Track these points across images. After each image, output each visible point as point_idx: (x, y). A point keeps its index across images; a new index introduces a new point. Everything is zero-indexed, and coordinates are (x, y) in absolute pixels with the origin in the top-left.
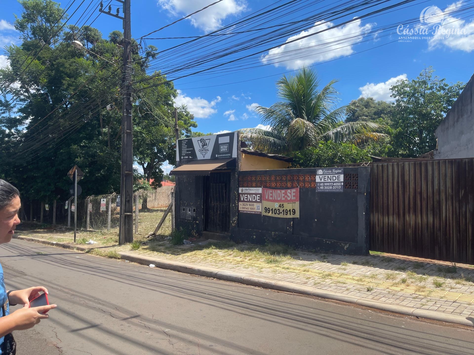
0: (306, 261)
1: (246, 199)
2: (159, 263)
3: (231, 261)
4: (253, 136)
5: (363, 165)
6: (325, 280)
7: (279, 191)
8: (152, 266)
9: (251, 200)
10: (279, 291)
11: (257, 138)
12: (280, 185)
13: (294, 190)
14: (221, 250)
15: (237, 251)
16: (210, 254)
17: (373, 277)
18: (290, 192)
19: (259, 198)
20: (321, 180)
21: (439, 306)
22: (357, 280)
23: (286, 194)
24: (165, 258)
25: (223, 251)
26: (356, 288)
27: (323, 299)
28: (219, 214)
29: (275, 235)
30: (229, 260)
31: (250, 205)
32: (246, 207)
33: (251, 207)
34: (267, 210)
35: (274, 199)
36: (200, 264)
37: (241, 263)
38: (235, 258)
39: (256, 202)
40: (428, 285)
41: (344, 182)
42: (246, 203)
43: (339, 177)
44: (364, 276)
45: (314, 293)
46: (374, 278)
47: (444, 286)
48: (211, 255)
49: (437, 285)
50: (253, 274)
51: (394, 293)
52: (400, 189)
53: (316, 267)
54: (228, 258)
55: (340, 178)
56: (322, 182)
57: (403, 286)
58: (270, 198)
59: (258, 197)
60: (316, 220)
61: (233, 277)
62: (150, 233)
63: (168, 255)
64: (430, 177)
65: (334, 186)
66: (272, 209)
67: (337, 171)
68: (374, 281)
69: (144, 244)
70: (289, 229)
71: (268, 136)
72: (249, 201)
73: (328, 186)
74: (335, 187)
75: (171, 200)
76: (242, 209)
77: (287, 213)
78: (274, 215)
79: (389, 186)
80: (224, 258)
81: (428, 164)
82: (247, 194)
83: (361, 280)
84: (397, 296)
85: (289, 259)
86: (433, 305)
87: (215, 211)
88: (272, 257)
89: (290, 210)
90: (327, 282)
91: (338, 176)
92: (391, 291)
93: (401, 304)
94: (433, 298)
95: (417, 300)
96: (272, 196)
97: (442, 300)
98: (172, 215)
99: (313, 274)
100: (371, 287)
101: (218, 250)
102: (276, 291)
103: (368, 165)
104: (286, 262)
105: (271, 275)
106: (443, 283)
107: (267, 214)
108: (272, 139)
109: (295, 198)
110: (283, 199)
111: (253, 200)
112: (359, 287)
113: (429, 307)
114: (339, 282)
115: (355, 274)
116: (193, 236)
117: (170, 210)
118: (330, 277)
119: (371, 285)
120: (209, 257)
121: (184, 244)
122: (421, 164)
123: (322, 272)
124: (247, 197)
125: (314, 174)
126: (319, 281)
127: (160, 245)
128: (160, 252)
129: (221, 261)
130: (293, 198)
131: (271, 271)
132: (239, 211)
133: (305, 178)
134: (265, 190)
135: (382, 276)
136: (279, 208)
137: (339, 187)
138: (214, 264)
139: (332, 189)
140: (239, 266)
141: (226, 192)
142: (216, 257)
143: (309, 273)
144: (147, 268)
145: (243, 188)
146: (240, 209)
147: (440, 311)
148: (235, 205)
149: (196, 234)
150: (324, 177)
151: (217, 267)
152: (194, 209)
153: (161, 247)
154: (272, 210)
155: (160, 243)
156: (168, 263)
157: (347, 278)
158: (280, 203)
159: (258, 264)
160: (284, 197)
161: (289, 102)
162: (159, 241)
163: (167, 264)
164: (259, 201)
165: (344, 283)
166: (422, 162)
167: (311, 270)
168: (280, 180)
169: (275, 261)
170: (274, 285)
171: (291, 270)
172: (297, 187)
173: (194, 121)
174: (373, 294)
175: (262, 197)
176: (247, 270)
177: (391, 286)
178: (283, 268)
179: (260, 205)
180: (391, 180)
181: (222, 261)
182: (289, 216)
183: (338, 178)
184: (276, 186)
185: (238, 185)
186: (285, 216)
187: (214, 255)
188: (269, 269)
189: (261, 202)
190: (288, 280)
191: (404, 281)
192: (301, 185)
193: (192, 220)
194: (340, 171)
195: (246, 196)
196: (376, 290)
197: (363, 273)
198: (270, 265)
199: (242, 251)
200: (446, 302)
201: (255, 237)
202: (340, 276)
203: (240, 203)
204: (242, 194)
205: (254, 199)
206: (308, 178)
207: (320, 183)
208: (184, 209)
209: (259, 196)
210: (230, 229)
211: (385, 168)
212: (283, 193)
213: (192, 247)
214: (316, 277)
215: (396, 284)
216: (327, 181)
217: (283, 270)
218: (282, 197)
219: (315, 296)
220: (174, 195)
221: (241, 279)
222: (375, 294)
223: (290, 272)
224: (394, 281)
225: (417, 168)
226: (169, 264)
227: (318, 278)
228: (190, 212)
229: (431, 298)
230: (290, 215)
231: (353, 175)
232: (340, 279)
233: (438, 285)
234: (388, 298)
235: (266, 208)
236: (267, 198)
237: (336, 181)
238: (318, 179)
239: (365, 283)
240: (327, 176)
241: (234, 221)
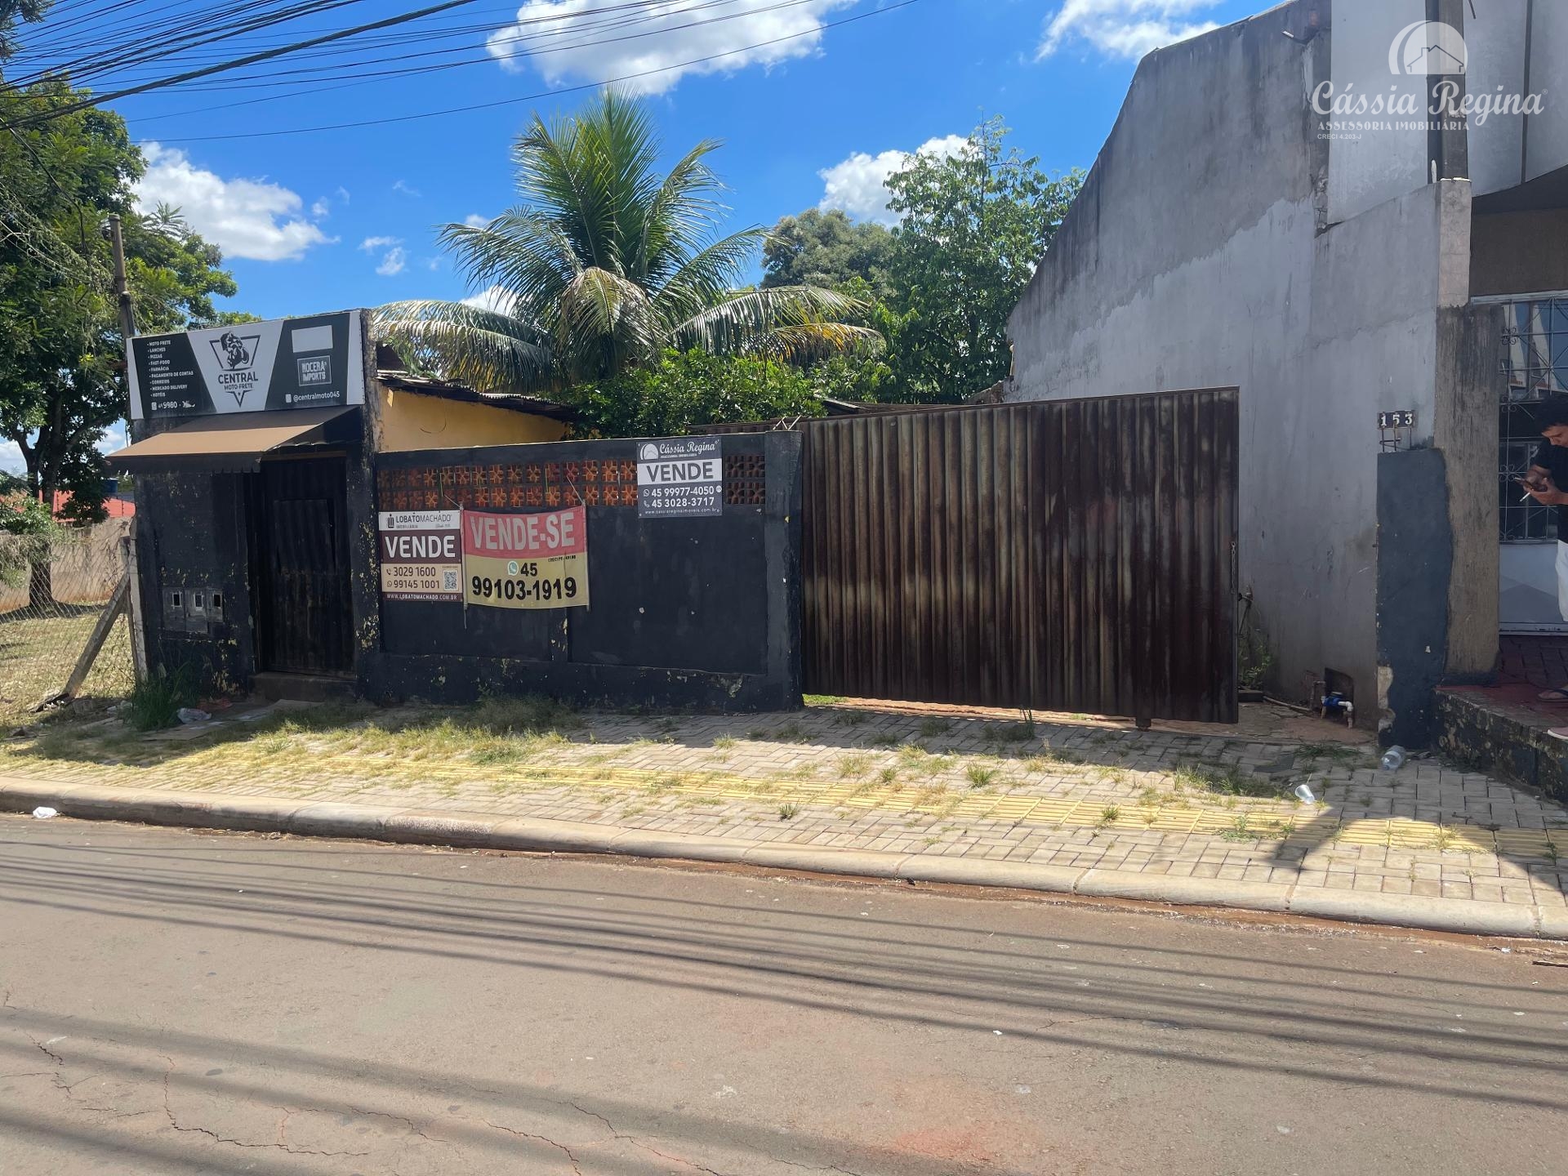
0: (609, 743)
1: (405, 551)
2: (72, 800)
3: (350, 768)
4: (433, 328)
5: (781, 427)
6: (660, 800)
7: (517, 521)
8: (44, 813)
9: (423, 555)
10: (506, 852)
11: (449, 337)
12: (520, 497)
13: (568, 515)
14: (320, 735)
15: (378, 732)
16: (275, 751)
17: (804, 774)
18: (556, 522)
19: (452, 546)
20: (653, 478)
21: (973, 840)
22: (758, 790)
23: (541, 528)
24: (100, 779)
25: (328, 736)
26: (748, 814)
27: (645, 860)
28: (313, 609)
29: (510, 668)
30: (344, 764)
31: (421, 572)
32: (408, 579)
33: (425, 578)
34: (481, 585)
35: (502, 548)
36: (234, 789)
37: (385, 772)
38: (368, 758)
39: (442, 559)
40: (954, 782)
41: (723, 483)
42: (408, 566)
43: (707, 467)
44: (778, 774)
45: (617, 845)
46: (808, 775)
47: (994, 780)
48: (282, 754)
49: (976, 781)
50: (424, 805)
51: (856, 816)
52: (887, 500)
53: (635, 761)
54: (341, 758)
55: (710, 470)
56: (656, 487)
57: (884, 792)
58: (491, 546)
59: (449, 542)
60: (642, 610)
61: (351, 823)
62: (46, 695)
63: (112, 769)
64: (967, 460)
65: (694, 496)
66: (499, 581)
67: (701, 449)
68: (805, 785)
69: (22, 734)
70: (556, 643)
71: (488, 328)
72: (419, 559)
73: (675, 497)
74: (698, 501)
75: (120, 563)
76: (393, 589)
77: (549, 591)
78: (505, 603)
79: (856, 491)
80: (329, 760)
81: (962, 419)
82: (410, 533)
83: (767, 788)
84: (863, 823)
85: (552, 744)
86: (959, 840)
87: (297, 598)
88: (498, 742)
89: (558, 581)
90: (664, 805)
91: (704, 464)
92: (846, 810)
93: (870, 846)
94: (961, 820)
95: (916, 829)
96: (494, 539)
97: (985, 821)
98: (132, 624)
99: (624, 784)
100: (793, 805)
101: (309, 735)
102: (497, 852)
103: (794, 428)
104: (541, 755)
105: (484, 801)
106: (994, 771)
107: (481, 600)
108: (502, 341)
109: (571, 542)
110: (534, 546)
111: (431, 555)
112: (758, 808)
113: (946, 846)
114: (702, 801)
115: (752, 770)
116: (219, 693)
117: (121, 604)
118: (674, 789)
119: (793, 800)
120: (272, 760)
121: (180, 722)
122: (942, 419)
123: (654, 773)
124: (410, 543)
125: (631, 457)
126: (638, 806)
127: (83, 736)
128: (79, 760)
129: (314, 771)
130: (568, 542)
131: (486, 788)
132: (382, 595)
133: (602, 472)
134: (472, 519)
135: (829, 769)
136: (523, 577)
137: (709, 501)
138: (287, 785)
139: (689, 507)
140: (375, 784)
141: (332, 530)
142: (296, 761)
143: (610, 782)
144: (24, 822)
145: (395, 514)
146: (385, 589)
147: (975, 856)
148: (367, 572)
149: (229, 685)
150: (663, 467)
151: (297, 794)
152: (217, 598)
153: (87, 743)
154: (498, 584)
155: (84, 727)
156: (107, 798)
157: (728, 787)
158: (523, 561)
159: (446, 770)
160: (536, 538)
161: (560, 210)
162: (84, 719)
163: (103, 802)
164: (453, 555)
165: (716, 803)
166: (946, 414)
167: (618, 770)
168: (521, 481)
169: (507, 755)
170: (489, 835)
171: (554, 779)
172: (579, 504)
173: (223, 270)
174: (797, 827)
175: (461, 544)
176: (404, 793)
177: (852, 796)
178: (530, 775)
179: (455, 569)
180: (861, 473)
181: (320, 770)
182: (555, 603)
183: (705, 470)
184: (508, 503)
185: (376, 500)
186: (543, 604)
187: (292, 753)
188: (482, 783)
189: (458, 560)
190: (537, 813)
191: (887, 777)
192: (590, 496)
193: (212, 635)
194: (712, 447)
195: (405, 543)
196: (805, 814)
197: (777, 765)
198: (487, 770)
199: (395, 730)
200: (994, 828)
201: (443, 679)
202: (706, 782)
203: (385, 567)
204: (392, 534)
205: (435, 551)
206: (614, 471)
207: (651, 487)
208: (177, 597)
209: (452, 538)
210: (356, 657)
211: (844, 433)
212: (534, 526)
213: (208, 734)
214: (634, 792)
215: (864, 790)
216: (672, 482)
217: (529, 780)
218: (530, 539)
219: (620, 853)
220: (133, 549)
221: (380, 824)
222: (801, 826)
223: (551, 784)
224: (862, 781)
225: (933, 430)
226: (110, 802)
227: (639, 796)
228: (200, 609)
229: (956, 820)
230: (560, 597)
231: (751, 458)
232: (708, 792)
233: (980, 780)
234: (835, 835)
235: (476, 578)
236: (478, 545)
237: (701, 479)
238: (643, 478)
239: (778, 796)
240: (671, 464)
241: (368, 629)
